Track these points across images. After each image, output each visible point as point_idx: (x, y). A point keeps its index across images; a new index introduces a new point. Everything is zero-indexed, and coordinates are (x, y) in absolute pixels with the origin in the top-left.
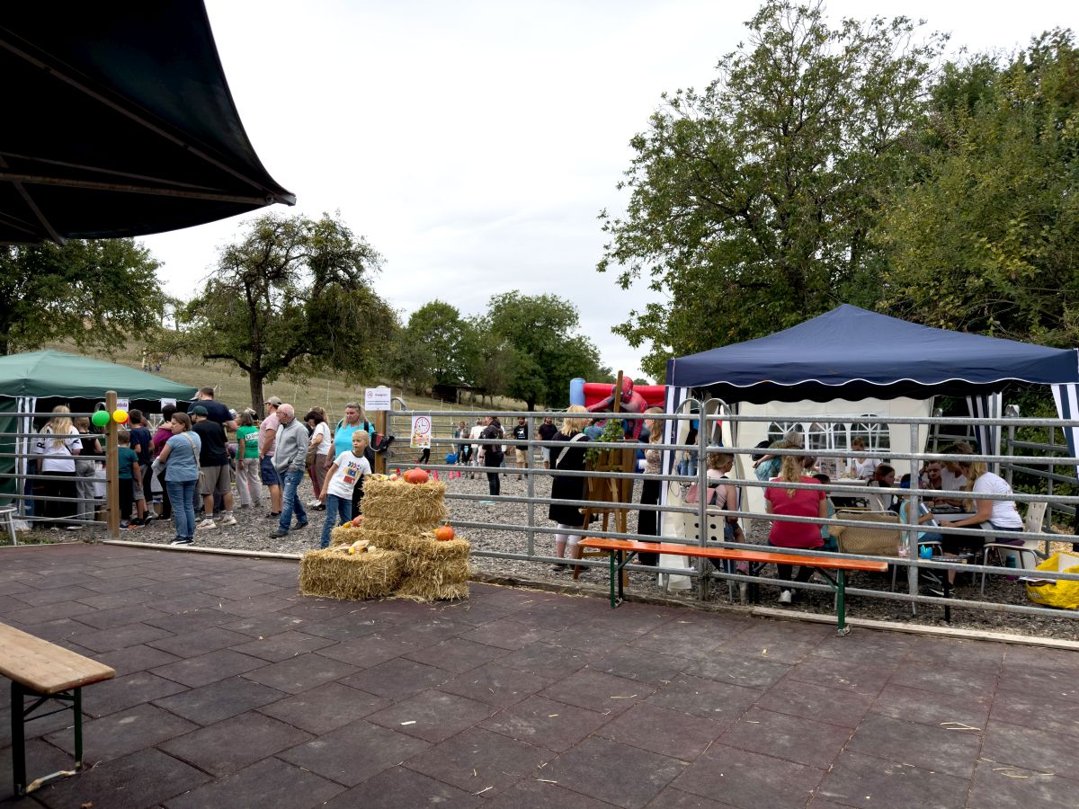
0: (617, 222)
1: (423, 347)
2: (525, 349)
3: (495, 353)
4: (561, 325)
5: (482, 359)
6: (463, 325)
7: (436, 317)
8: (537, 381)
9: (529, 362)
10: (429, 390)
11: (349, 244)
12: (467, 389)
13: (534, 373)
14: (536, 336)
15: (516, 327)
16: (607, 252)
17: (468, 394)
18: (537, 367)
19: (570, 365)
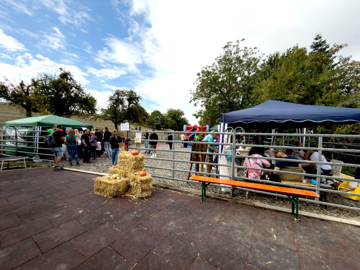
0: (193, 92)
1: (154, 119)
2: (174, 120)
3: (168, 120)
4: (181, 115)
5: (165, 121)
6: (162, 115)
7: (156, 113)
8: (176, 126)
9: (174, 122)
10: (155, 128)
11: (136, 96)
12: (162, 127)
13: (176, 124)
14: (176, 117)
15: (172, 115)
16: (191, 99)
17: (163, 128)
18: (176, 123)
19: (183, 123)
